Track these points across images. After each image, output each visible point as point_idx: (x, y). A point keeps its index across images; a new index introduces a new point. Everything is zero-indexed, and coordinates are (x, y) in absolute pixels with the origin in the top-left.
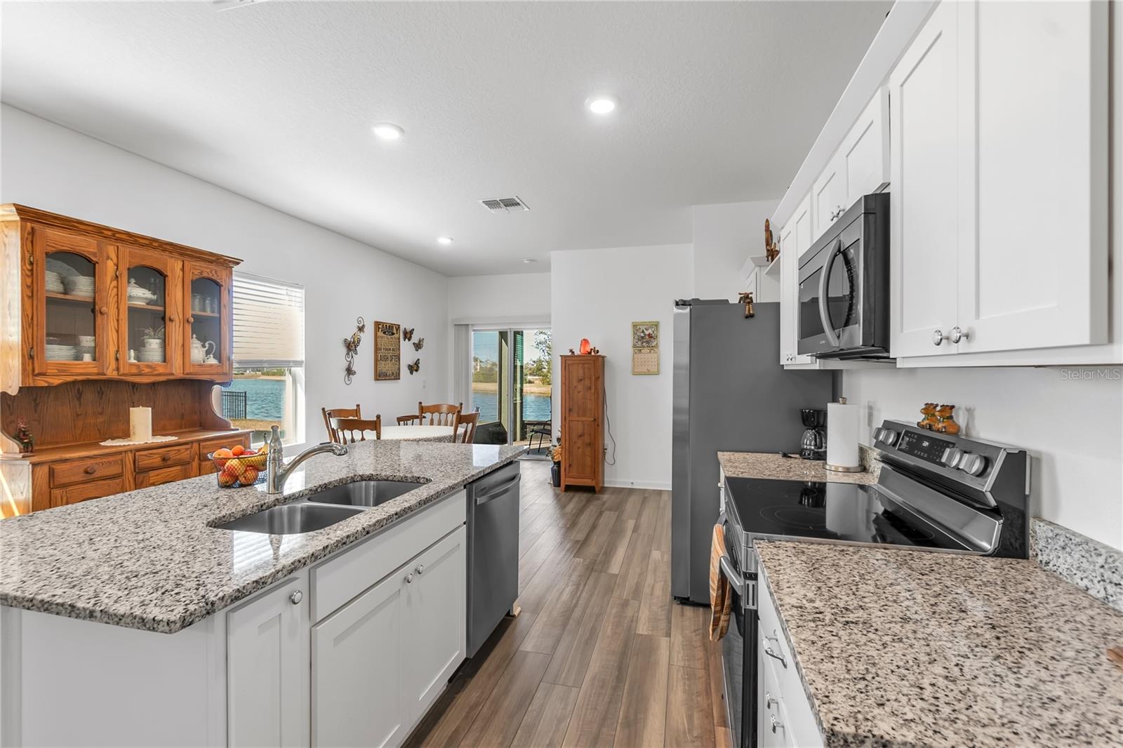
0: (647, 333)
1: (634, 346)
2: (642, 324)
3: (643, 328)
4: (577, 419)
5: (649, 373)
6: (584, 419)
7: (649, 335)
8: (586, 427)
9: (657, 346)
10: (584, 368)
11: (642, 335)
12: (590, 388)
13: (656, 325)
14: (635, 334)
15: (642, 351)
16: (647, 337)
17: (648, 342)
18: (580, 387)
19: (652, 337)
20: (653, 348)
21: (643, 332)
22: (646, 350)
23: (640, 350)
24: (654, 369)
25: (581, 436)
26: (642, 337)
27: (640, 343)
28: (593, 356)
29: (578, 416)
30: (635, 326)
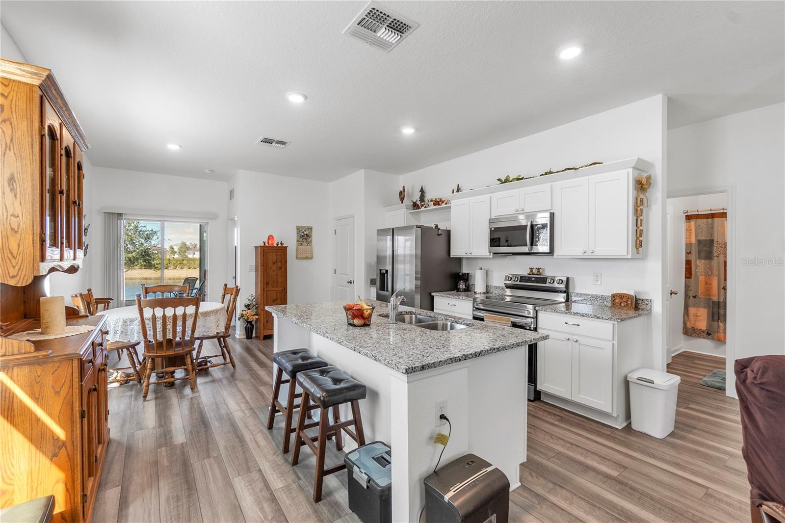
0: (305, 233)
1: (298, 241)
2: (303, 227)
3: (303, 230)
4: (273, 289)
5: (307, 258)
6: (277, 289)
7: (307, 234)
8: (278, 294)
9: (311, 242)
10: (277, 255)
11: (303, 234)
12: (281, 268)
13: (311, 229)
14: (298, 233)
15: (303, 244)
16: (305, 236)
17: (306, 239)
18: (274, 268)
19: (308, 236)
20: (309, 243)
21: (303, 232)
22: (305, 244)
23: (302, 244)
24: (310, 256)
25: (275, 300)
26: (303, 236)
27: (301, 239)
28: (280, 247)
29: (273, 287)
30: (298, 228)
